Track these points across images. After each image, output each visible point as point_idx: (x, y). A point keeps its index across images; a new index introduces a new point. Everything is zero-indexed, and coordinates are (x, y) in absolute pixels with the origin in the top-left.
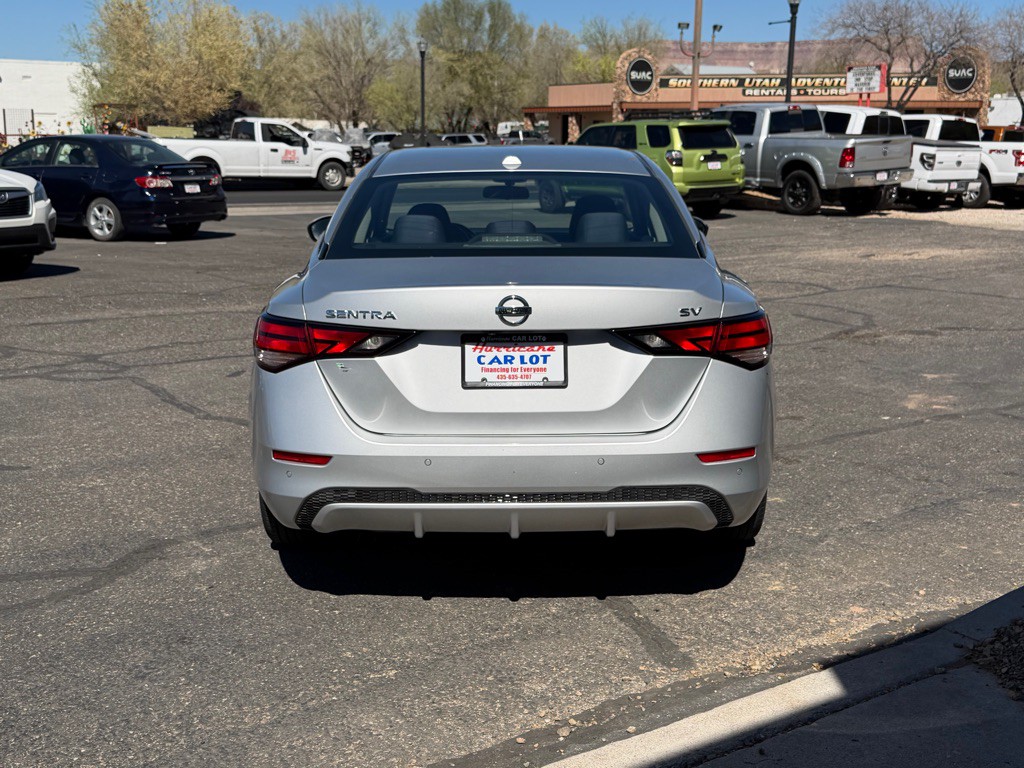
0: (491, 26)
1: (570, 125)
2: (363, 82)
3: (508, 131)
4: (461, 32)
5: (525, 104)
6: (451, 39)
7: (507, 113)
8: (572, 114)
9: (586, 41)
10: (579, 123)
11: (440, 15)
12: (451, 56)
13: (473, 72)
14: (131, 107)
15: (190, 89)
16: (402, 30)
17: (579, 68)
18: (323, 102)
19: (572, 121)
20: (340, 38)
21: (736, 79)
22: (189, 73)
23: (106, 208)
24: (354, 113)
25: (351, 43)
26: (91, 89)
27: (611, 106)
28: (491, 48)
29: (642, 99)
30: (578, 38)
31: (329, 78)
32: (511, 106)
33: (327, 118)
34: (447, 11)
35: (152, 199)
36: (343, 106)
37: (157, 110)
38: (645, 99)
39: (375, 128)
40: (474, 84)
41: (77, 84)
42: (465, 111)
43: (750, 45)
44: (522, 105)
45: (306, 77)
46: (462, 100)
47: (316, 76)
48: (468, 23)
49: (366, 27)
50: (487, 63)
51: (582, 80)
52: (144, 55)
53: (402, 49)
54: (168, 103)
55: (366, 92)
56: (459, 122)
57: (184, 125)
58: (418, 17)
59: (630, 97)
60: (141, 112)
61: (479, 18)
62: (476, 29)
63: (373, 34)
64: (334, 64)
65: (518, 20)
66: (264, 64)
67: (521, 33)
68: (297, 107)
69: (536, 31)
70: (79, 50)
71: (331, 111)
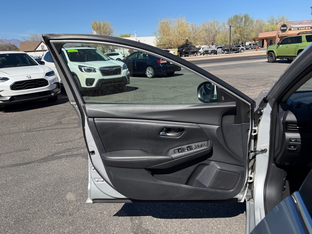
0: (245, 21)
1: (264, 42)
2: (215, 36)
3: (249, 44)
4: (237, 23)
5: (253, 38)
6: (235, 24)
7: (248, 40)
8: (265, 39)
9: (268, 22)
10: (267, 41)
11: (233, 19)
12: (235, 28)
13: (240, 31)
14: (165, 45)
15: (177, 40)
16: (224, 24)
17: (267, 28)
18: (206, 41)
19: (265, 40)
20: (210, 27)
21: (310, 27)
22: (177, 36)
23: (150, 69)
24: (213, 43)
25: (212, 28)
26: (157, 42)
27: (276, 36)
28: (245, 26)
29: (284, 34)
30: (266, 21)
31: (207, 36)
32: (249, 39)
33: (206, 45)
34: (234, 18)
35: (162, 66)
36: (210, 42)
37: (170, 45)
38: (285, 34)
39: (217, 46)
40: (241, 34)
41: (155, 41)
42: (238, 40)
43: (307, 21)
44: (252, 38)
45: (202, 36)
46: (238, 38)
47: (204, 36)
48: (239, 21)
49: (216, 24)
50: (243, 29)
51: (267, 31)
52: (168, 33)
53: (224, 28)
54: (172, 44)
55: (215, 38)
56: (236, 43)
57: (176, 48)
58: (228, 21)
59: (281, 34)
60: (167, 46)
61: (242, 19)
62: (241, 22)
63: (217, 25)
64: (208, 33)
65: (251, 19)
66: (193, 34)
67: (252, 22)
68: (200, 43)
69: (256, 21)
70: (155, 34)
71: (207, 43)
